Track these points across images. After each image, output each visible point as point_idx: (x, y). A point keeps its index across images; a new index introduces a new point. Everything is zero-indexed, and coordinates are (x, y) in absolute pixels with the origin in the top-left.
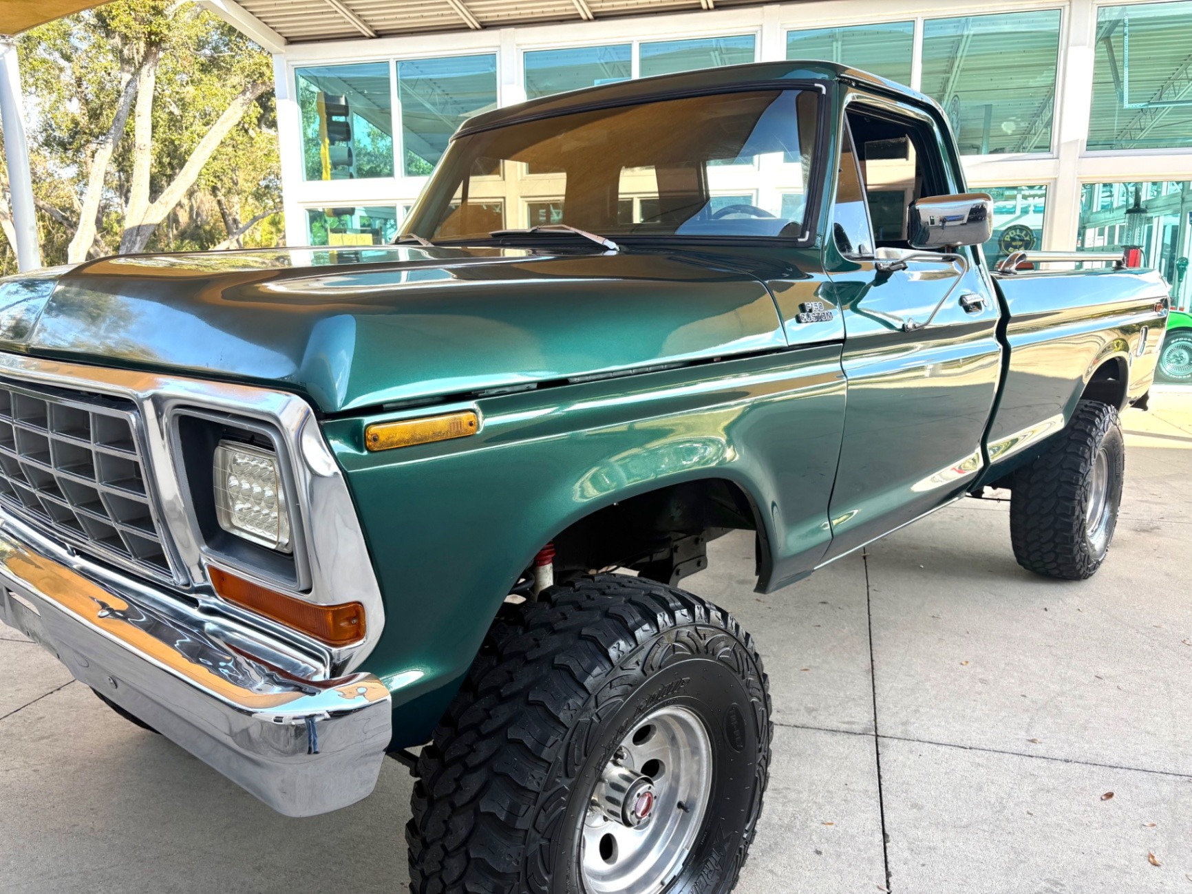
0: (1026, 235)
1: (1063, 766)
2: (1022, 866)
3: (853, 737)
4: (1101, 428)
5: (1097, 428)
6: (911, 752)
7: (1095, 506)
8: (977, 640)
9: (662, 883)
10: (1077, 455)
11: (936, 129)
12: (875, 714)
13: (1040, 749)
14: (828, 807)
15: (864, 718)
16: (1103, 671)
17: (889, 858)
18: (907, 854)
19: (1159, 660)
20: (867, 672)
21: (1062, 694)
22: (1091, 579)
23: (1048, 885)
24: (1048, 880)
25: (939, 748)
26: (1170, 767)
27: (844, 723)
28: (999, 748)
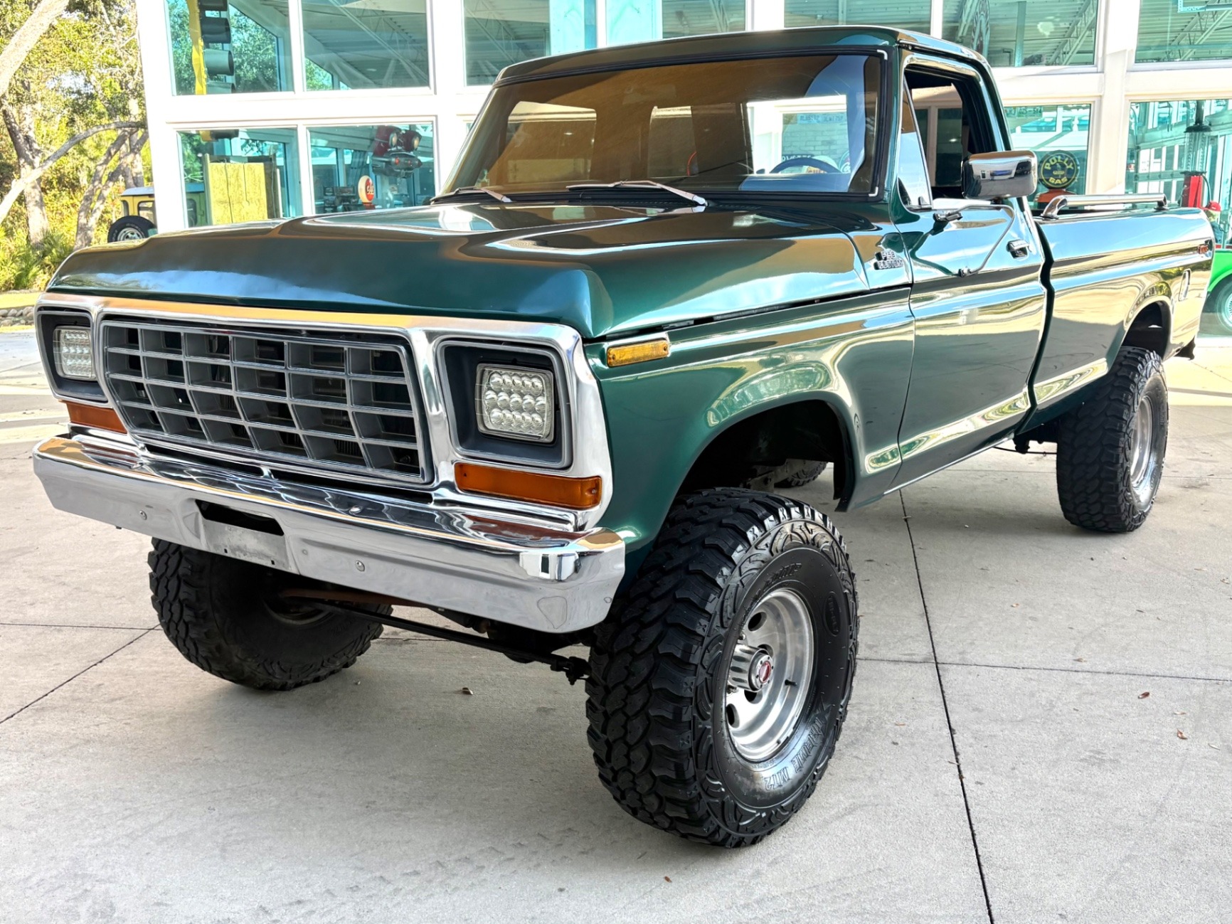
0: (1068, 162)
1: (1105, 677)
2: (1069, 743)
3: (914, 665)
4: (1144, 374)
5: (1139, 374)
6: (970, 673)
7: (1139, 457)
8: (1026, 587)
9: (778, 742)
10: (1121, 401)
11: (982, 83)
12: (933, 647)
13: (1086, 666)
14: (898, 714)
15: (923, 650)
16: (1143, 606)
17: (956, 744)
18: (972, 740)
19: (1197, 595)
20: (921, 615)
21: (1106, 625)
22: (1136, 531)
23: (1092, 754)
24: (1091, 751)
25: (995, 669)
26: (1202, 674)
27: (905, 655)
28: (1049, 667)
